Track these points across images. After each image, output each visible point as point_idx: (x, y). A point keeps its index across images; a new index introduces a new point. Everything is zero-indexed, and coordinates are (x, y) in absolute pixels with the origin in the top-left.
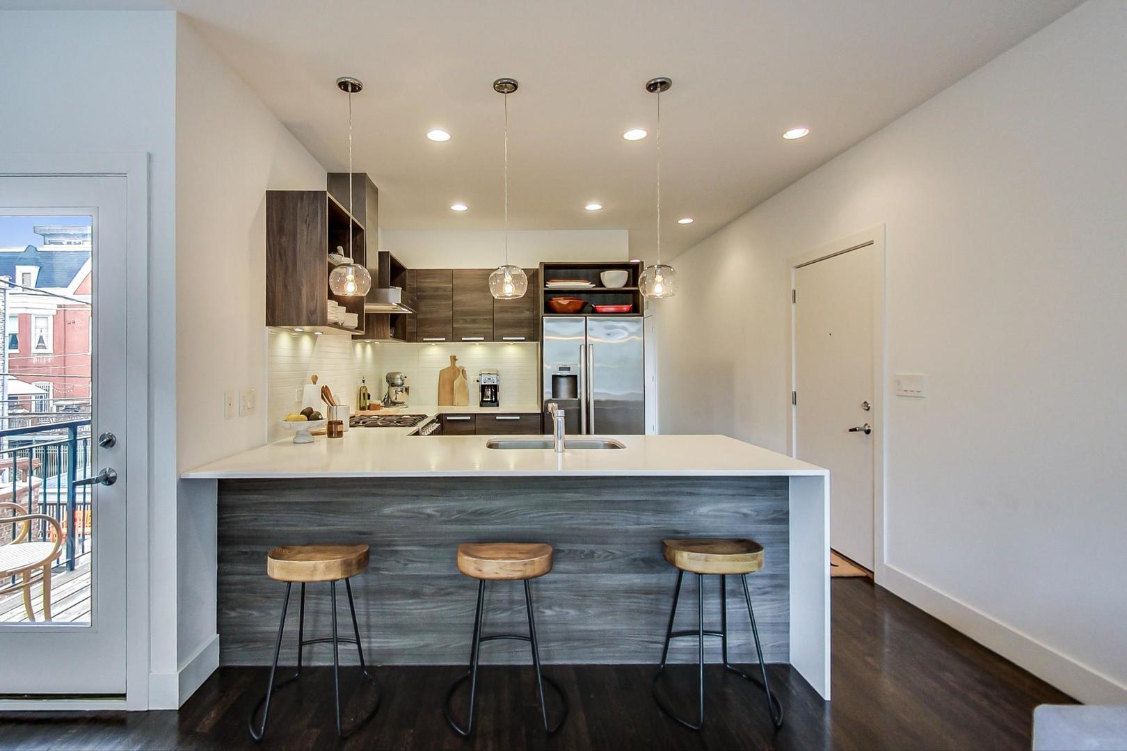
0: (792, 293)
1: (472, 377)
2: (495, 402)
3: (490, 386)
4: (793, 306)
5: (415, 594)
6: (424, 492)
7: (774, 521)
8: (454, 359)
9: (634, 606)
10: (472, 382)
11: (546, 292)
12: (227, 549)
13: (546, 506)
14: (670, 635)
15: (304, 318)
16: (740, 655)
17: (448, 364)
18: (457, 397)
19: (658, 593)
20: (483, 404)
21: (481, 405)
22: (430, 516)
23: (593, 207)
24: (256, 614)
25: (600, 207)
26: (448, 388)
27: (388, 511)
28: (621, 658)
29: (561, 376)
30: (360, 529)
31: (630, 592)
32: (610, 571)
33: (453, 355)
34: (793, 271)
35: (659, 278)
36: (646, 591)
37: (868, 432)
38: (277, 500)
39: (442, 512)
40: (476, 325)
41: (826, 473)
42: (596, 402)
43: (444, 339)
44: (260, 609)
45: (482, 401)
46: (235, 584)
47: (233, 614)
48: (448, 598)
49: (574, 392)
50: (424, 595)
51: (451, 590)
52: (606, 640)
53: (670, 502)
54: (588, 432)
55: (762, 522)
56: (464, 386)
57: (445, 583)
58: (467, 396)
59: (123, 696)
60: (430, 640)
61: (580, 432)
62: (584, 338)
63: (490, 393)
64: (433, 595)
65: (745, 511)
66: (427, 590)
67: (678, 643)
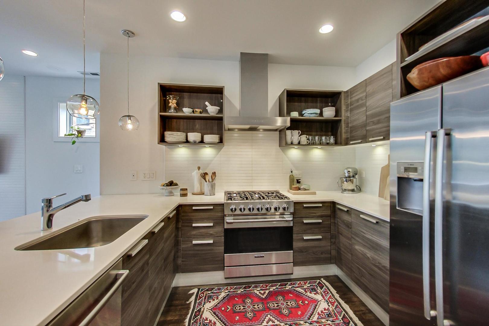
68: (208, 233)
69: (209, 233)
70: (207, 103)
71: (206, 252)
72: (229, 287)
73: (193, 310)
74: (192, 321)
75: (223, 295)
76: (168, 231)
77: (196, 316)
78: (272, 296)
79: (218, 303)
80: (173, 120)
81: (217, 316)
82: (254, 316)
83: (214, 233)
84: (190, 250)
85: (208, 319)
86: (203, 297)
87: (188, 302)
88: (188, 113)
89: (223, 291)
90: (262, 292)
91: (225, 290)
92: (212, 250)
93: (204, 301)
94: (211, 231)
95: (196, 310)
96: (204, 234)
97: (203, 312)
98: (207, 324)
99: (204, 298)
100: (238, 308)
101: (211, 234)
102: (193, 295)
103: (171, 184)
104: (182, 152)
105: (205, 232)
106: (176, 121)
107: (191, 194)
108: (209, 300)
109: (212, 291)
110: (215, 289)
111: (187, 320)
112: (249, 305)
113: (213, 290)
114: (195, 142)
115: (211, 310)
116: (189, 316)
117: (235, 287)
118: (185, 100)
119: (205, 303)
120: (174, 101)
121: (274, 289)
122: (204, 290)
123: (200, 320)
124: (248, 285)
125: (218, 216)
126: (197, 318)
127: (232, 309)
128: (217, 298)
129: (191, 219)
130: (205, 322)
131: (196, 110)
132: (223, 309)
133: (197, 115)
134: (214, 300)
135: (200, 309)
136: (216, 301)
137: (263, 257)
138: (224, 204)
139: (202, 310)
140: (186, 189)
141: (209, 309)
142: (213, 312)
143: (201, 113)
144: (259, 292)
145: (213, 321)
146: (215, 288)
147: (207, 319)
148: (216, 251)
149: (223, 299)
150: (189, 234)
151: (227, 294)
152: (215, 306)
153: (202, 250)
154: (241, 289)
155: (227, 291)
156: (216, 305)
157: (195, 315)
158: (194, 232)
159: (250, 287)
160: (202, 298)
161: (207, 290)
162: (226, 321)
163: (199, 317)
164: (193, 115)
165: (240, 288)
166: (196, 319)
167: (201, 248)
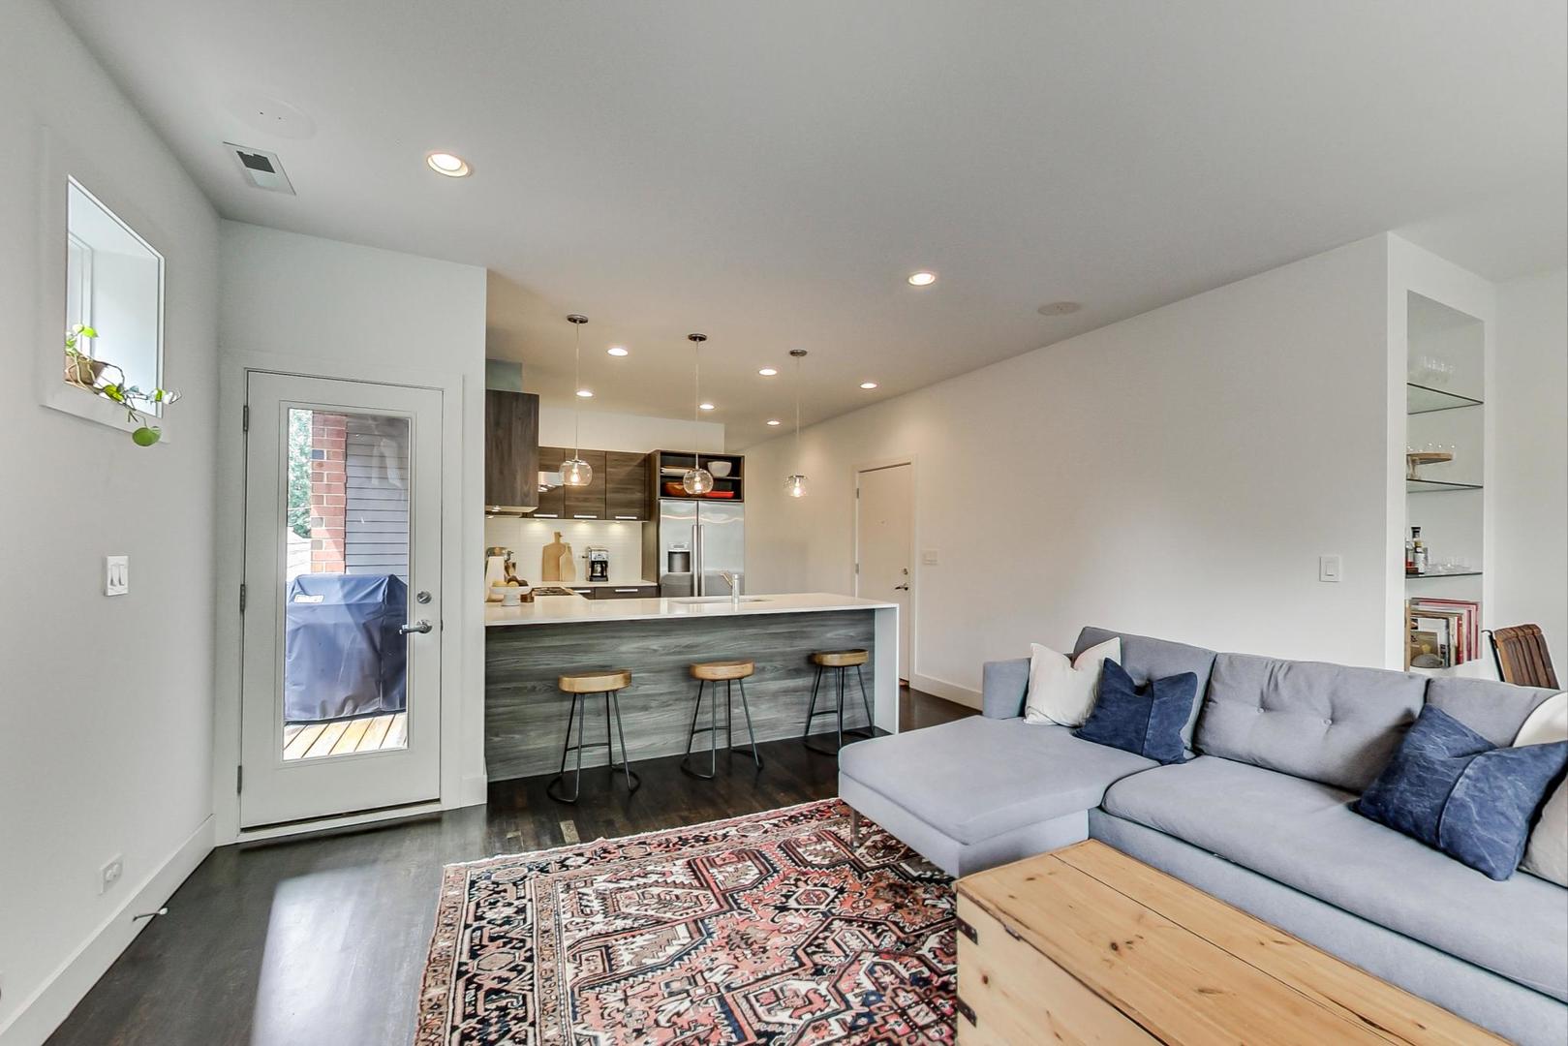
0: (856, 492)
1: (578, 552)
2: (604, 577)
3: (601, 562)
4: (857, 500)
5: (645, 708)
6: (652, 634)
7: (866, 640)
8: (558, 535)
9: (788, 700)
10: (577, 559)
11: (662, 477)
12: (492, 687)
13: (735, 639)
14: (811, 715)
15: (518, 499)
16: (850, 724)
17: (552, 540)
18: (564, 572)
19: (802, 690)
20: (592, 578)
21: (591, 580)
22: (655, 651)
23: (707, 407)
24: (517, 736)
25: (712, 407)
26: (552, 563)
27: (623, 648)
28: (781, 736)
29: (676, 553)
30: (601, 663)
31: (786, 692)
32: (775, 679)
33: (558, 531)
34: (857, 475)
35: (797, 484)
36: (795, 690)
37: (906, 589)
38: (535, 645)
39: (664, 647)
40: (587, 504)
41: (897, 605)
42: (706, 577)
43: (555, 516)
44: (520, 732)
45: (592, 576)
46: (499, 714)
47: (496, 739)
48: (669, 708)
49: (687, 567)
50: (651, 708)
51: (671, 702)
52: (772, 725)
53: (810, 632)
54: (699, 595)
55: (861, 640)
56: (570, 562)
57: (664, 698)
58: (573, 570)
59: (438, 800)
60: (657, 741)
61: (692, 595)
62: (695, 518)
63: (599, 568)
64: (658, 707)
65: (852, 634)
66: (654, 704)
67: (815, 721)
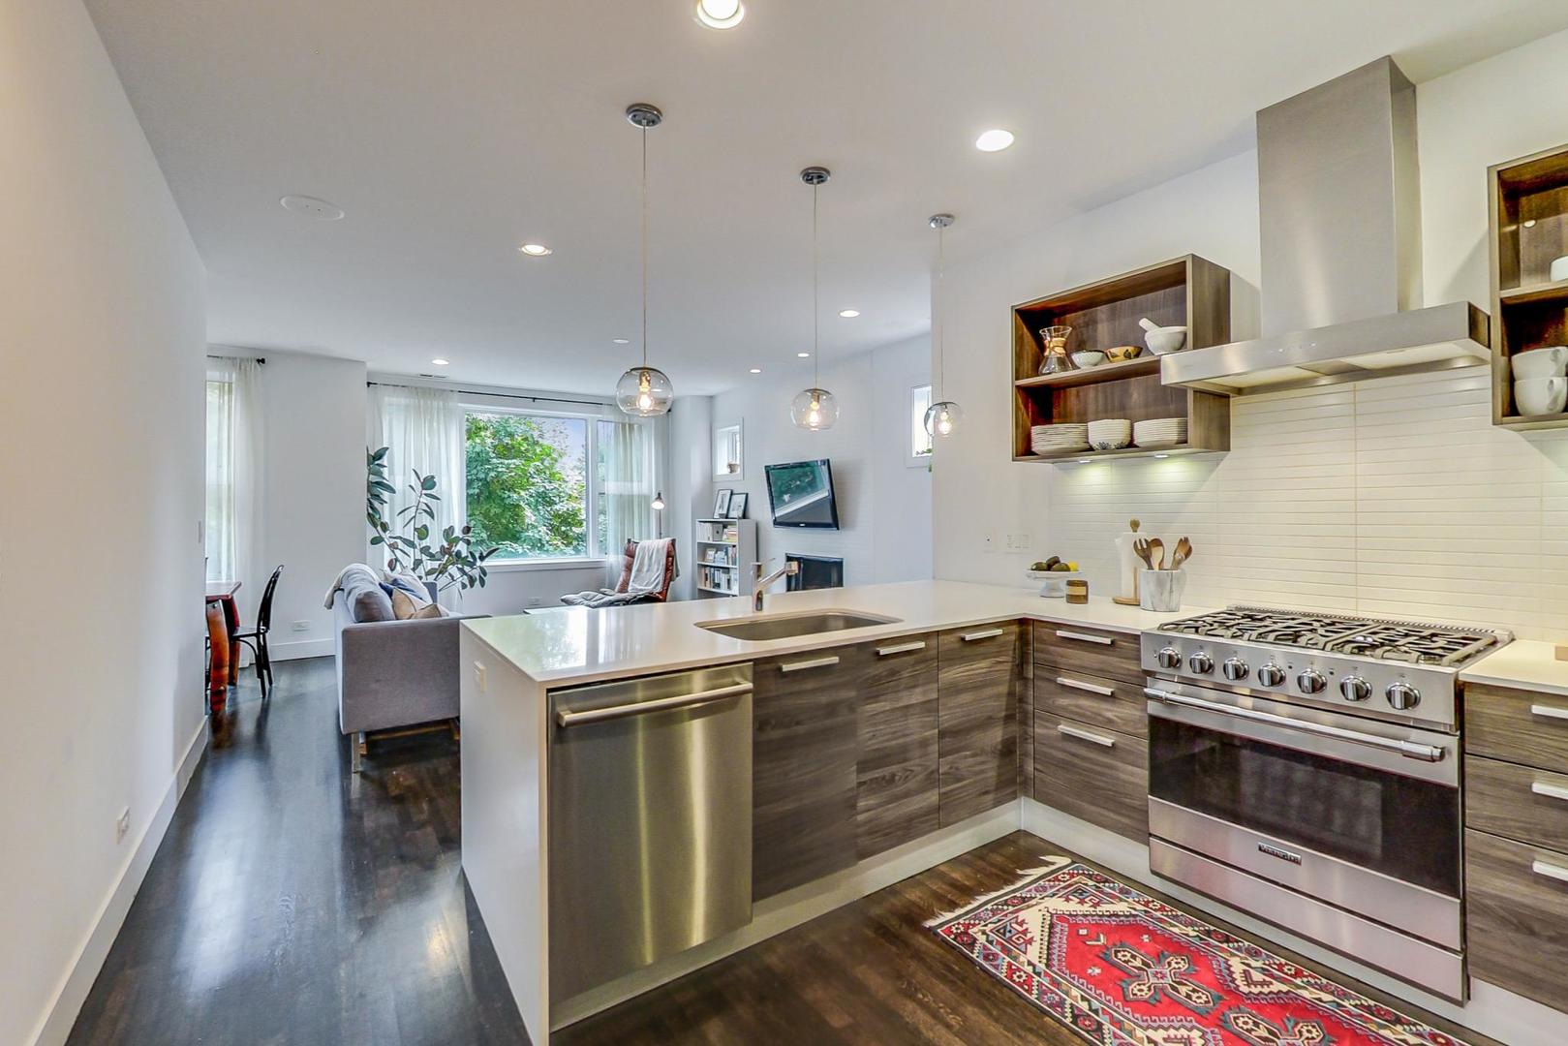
68: (1100, 715)
69: (1104, 717)
70: (1144, 323)
71: (1095, 768)
72: (1158, 904)
73: (1014, 891)
74: (989, 907)
75: (1121, 907)
76: (961, 670)
77: (1006, 903)
78: (1285, 1007)
79: (1085, 916)
80: (1068, 390)
81: (1051, 934)
82: (1145, 1001)
83: (1119, 721)
84: (1052, 747)
85: (1025, 926)
86: (1064, 882)
87: (1019, 872)
88: (1089, 364)
89: (1130, 900)
90: (1257, 976)
91: (1138, 902)
92: (1111, 767)
93: (1058, 890)
94: (1110, 711)
95: (1018, 894)
96: (1088, 713)
97: (1029, 907)
98: (1013, 931)
99: (1063, 885)
100: (1123, 956)
101: (1110, 721)
102: (1046, 866)
103: (1052, 565)
104: (1095, 478)
105: (1094, 710)
106: (1078, 392)
107: (1111, 599)
108: (1070, 897)
109: (1101, 885)
110: (1112, 885)
111: (983, 899)
112: (1167, 971)
113: (1107, 884)
114: (1104, 449)
115: (1052, 915)
116: (994, 894)
117: (1180, 913)
118: (1100, 327)
119: (1054, 895)
120: (1056, 342)
121: (1320, 1000)
122: (1081, 872)
123: (1006, 915)
124: (1229, 934)
125: (1128, 670)
126: (1005, 907)
127: (1105, 946)
128: (1095, 905)
129: (1055, 662)
130: (1014, 925)
131: (1113, 350)
132: (1083, 932)
133: (1120, 363)
134: (1082, 902)
135: (1032, 898)
136: (1086, 908)
137: (1296, 861)
138: (1139, 636)
139: (1033, 902)
140: (1084, 584)
141: (1050, 910)
142: (1051, 920)
143: (1128, 356)
144: (1245, 971)
145: (1029, 936)
146: (1114, 883)
147: (1021, 924)
148: (1123, 776)
149: (1109, 916)
150: (1051, 702)
151: (1134, 912)
152: (1070, 915)
153: (1084, 759)
154: (1190, 929)
155: (1139, 907)
156: (1077, 915)
157: (1006, 900)
158: (1064, 701)
159: (1228, 940)
160: (1057, 883)
161: (1090, 877)
162: (1059, 956)
163: (1011, 909)
164: (1107, 366)
165: (1192, 924)
166: (1000, 907)
167: (1083, 751)
